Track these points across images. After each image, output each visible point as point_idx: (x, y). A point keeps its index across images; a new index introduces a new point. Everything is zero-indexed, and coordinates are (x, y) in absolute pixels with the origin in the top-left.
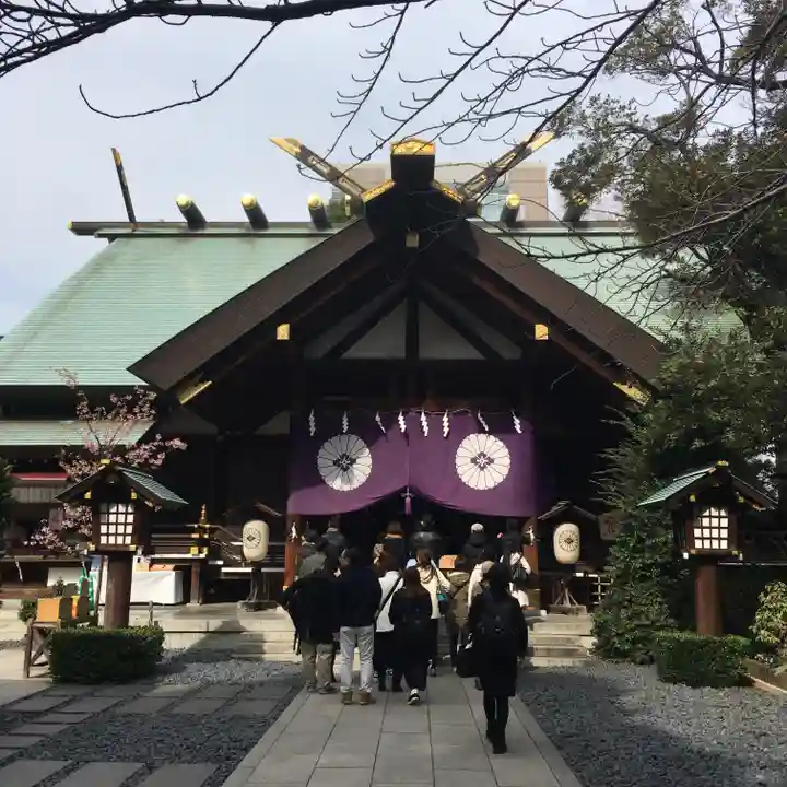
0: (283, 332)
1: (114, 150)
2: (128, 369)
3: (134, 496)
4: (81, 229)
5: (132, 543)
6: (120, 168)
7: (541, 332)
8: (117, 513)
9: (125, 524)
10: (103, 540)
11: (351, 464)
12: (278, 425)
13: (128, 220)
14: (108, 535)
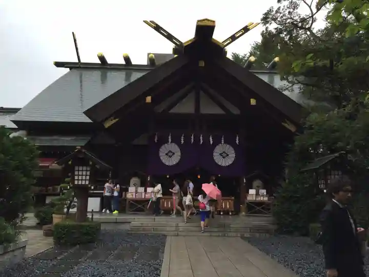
0: (149, 99)
1: (73, 33)
2: (84, 113)
3: (91, 163)
4: (59, 64)
5: (89, 184)
6: (75, 41)
7: (253, 102)
8: (82, 171)
9: (86, 175)
10: (76, 182)
11: (173, 155)
12: (141, 141)
13: (78, 61)
14: (78, 180)
